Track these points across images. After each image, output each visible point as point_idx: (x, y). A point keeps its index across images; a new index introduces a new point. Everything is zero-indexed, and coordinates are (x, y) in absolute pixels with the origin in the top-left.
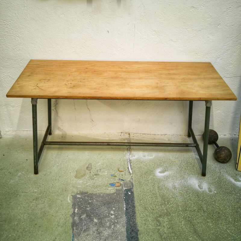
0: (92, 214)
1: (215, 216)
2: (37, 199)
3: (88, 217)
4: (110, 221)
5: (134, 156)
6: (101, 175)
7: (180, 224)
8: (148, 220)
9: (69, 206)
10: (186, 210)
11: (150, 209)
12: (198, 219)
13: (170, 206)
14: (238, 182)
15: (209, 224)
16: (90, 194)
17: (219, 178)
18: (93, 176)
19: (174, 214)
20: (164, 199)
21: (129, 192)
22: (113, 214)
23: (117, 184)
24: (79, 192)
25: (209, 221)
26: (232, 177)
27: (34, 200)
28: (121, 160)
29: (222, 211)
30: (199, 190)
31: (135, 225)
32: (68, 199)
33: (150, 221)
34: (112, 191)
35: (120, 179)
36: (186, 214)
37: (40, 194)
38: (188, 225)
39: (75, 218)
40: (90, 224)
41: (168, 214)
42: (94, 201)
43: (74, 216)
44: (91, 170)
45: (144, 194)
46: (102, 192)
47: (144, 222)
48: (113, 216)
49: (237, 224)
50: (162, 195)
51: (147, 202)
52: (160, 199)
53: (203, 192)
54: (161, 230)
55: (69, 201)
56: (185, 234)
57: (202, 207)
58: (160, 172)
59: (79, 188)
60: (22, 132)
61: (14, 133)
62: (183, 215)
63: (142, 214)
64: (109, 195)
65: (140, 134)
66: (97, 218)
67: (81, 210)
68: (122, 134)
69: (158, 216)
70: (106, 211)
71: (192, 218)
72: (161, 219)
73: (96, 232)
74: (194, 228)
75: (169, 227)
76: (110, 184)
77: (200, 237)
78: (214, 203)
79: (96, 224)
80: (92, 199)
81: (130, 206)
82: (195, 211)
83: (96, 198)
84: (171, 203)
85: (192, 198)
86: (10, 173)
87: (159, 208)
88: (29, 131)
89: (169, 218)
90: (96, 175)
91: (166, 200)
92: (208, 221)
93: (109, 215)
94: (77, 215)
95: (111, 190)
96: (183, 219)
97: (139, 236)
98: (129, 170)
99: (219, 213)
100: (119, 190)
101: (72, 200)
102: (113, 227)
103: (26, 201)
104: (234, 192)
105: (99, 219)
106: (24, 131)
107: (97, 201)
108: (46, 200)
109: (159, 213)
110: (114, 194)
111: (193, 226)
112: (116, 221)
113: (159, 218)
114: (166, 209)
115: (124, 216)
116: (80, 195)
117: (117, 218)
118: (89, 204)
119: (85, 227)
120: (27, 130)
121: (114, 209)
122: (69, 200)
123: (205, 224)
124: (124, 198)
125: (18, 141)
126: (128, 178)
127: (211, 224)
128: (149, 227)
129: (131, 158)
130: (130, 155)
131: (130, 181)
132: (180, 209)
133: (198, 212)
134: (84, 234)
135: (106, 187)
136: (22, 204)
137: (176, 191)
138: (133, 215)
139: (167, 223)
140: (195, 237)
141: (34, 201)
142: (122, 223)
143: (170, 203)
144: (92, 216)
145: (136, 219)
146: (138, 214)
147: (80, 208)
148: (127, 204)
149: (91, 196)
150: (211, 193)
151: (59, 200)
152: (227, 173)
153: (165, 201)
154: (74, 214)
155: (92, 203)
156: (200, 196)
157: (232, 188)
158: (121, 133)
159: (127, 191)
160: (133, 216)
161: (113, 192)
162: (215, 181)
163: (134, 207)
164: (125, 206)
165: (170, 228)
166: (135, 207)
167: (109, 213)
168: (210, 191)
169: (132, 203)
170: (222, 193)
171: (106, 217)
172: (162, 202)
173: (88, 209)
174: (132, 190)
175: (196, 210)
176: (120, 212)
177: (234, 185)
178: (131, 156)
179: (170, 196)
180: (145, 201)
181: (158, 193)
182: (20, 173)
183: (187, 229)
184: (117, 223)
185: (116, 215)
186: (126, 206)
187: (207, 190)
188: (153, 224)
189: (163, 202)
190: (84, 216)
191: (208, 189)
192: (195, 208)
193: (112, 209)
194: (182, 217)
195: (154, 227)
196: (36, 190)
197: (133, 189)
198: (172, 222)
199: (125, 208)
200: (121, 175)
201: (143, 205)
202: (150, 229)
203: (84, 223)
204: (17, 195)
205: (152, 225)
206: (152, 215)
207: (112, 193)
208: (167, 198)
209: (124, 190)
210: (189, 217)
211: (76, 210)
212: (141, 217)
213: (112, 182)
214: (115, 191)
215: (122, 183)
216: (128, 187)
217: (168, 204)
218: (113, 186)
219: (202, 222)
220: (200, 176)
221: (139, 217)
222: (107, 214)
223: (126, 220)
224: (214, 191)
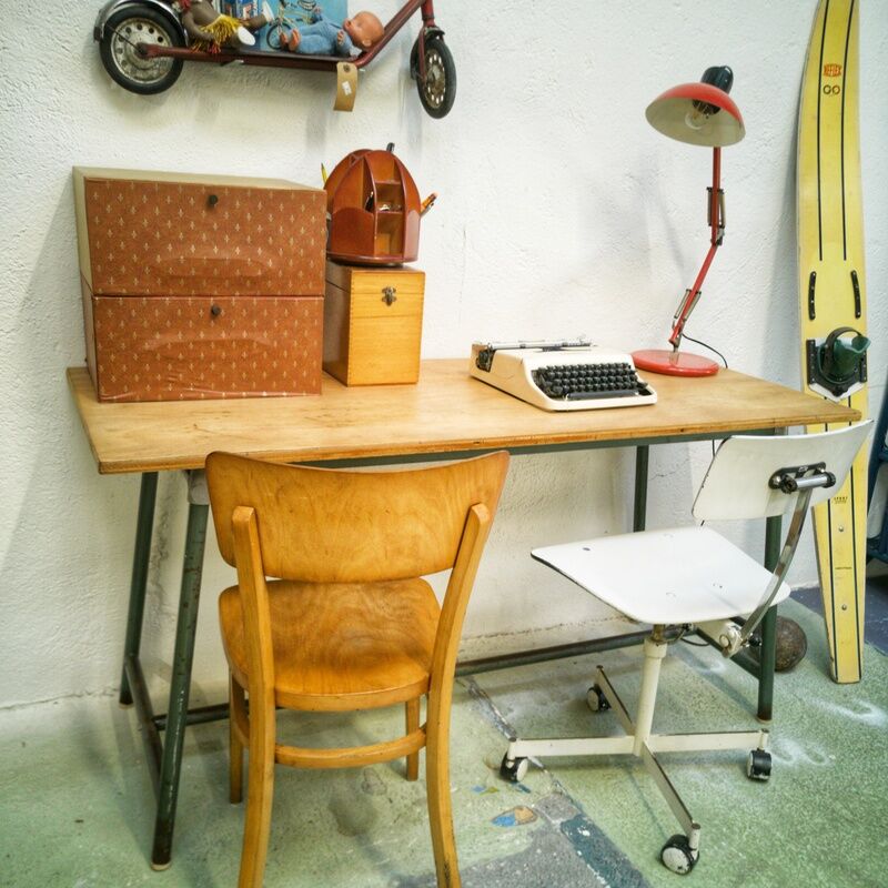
5: (511, 710)
10: (799, 835)
12: (851, 849)
13: (744, 838)
14: (865, 715)
17: (809, 716)
18: (411, 809)
19: (777, 859)
21: (583, 830)
23: (522, 815)
26: (839, 704)
28: (475, 733)
30: (785, 762)
34: (518, 842)
36: (809, 846)
38: (841, 878)
41: (757, 864)
44: (386, 791)
46: (485, 856)
53: (801, 766)
57: (834, 811)
62: (804, 852)
64: (515, 860)
65: (479, 637)
69: (734, 879)
71: (831, 851)
74: (865, 880)
76: (494, 822)
78: (854, 790)
81: (619, 875)
82: (824, 828)
84: (740, 829)
85: (786, 794)
87: (716, 852)
88: (22, 706)
89: (770, 873)
90: (418, 804)
91: (716, 822)
95: (514, 840)
96: (811, 865)
100: (543, 833)
104: (879, 745)
109: (731, 869)
110: (531, 850)
111: (857, 873)
114: (743, 851)
120: (8, 704)
124: (580, 853)
129: (504, 720)
130: (493, 709)
131: (555, 792)
133: (836, 827)
135: (485, 834)
143: (737, 830)
148: (606, 872)
150: (823, 764)
152: (818, 695)
156: (804, 781)
157: (865, 734)
159: (571, 827)
161: (526, 847)
162: (806, 728)
163: (636, 874)
164: (602, 880)
166: (640, 876)
168: (818, 759)
169: (618, 862)
170: (852, 755)
174: (585, 819)
175: (827, 826)
177: (862, 724)
178: (497, 712)
179: (721, 806)
182: (81, 882)
186: (606, 879)
187: (805, 758)
189: (714, 830)
191: (808, 754)
192: (819, 820)
194: (805, 857)
197: (583, 815)
207: (523, 849)
208: (717, 815)
209: (558, 826)
210: (824, 853)
213: (497, 812)
214: (532, 840)
215: (533, 806)
216: (564, 813)
217: (733, 832)
218: (511, 824)
219: (871, 854)
220: (755, 725)
224: (828, 756)
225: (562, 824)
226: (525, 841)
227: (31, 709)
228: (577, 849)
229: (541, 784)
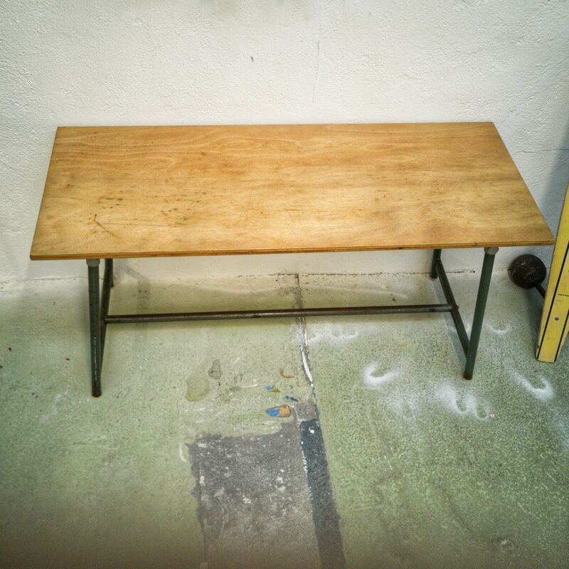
0: (237, 486)
1: (493, 472)
2: (110, 457)
3: (230, 495)
4: (278, 499)
5: (314, 336)
6: (245, 390)
7: (422, 495)
8: (357, 493)
9: (184, 470)
10: (433, 463)
11: (358, 466)
12: (458, 481)
13: (400, 456)
14: (539, 390)
16: (226, 438)
17: (499, 382)
18: (227, 393)
19: (410, 475)
20: (387, 440)
21: (312, 429)
22: (282, 482)
23: (283, 411)
24: (201, 436)
25: (481, 486)
26: (526, 376)
27: (104, 460)
28: (286, 348)
29: (506, 459)
30: (460, 412)
31: (330, 504)
32: (179, 454)
33: (361, 493)
34: (273, 428)
35: (287, 397)
36: (434, 472)
37: (115, 446)
38: (439, 497)
39: (203, 498)
40: (236, 510)
41: (396, 475)
42: (238, 454)
43: (200, 493)
44: (219, 377)
45: (344, 430)
46: (252, 432)
47: (348, 498)
48: (282, 489)
49: (536, 488)
50: (381, 430)
51: (353, 450)
52: (377, 442)
53: (467, 417)
54: (384, 512)
55: (182, 458)
56: (433, 518)
57: (465, 453)
58: (375, 374)
59: (200, 424)
60: (41, 281)
61: (21, 287)
62: (429, 475)
63: (344, 478)
64: (267, 438)
65: (323, 274)
66: (249, 495)
67: (212, 477)
68: (281, 277)
69: (376, 480)
70: (266, 476)
71: (445, 479)
72: (383, 488)
73: (251, 526)
74: (451, 503)
75: (400, 504)
76: (267, 412)
77: (463, 523)
78: (489, 442)
79: (249, 509)
80: (233, 452)
81: (316, 462)
82: (451, 463)
83: (240, 449)
84: (401, 450)
85: (444, 434)
86: (35, 396)
87: (377, 462)
88: (58, 279)
89: (399, 482)
90: (233, 389)
91: (390, 442)
92: (479, 484)
93: (273, 487)
94: (205, 491)
95: (271, 426)
96: (427, 484)
97: (341, 528)
98: (305, 372)
99: (501, 465)
100: (289, 425)
101: (188, 455)
102: (284, 512)
104: (530, 414)
105: (253, 497)
106: (44, 279)
107: (244, 455)
108: (132, 459)
109: (379, 474)
110: (277, 435)
111: (450, 498)
112: (290, 499)
113: (378, 486)
114: (393, 465)
115: (307, 485)
116: (204, 442)
117: (291, 493)
118: (228, 462)
119: (227, 516)
120: (52, 277)
121: (283, 471)
122: (183, 455)
123: (474, 492)
124: (302, 443)
125: (36, 308)
126: (304, 393)
127: (485, 492)
128: (360, 507)
129: (306, 342)
130: (304, 333)
131: (310, 401)
133: (459, 464)
134: (226, 532)
135: (258, 418)
136: (79, 472)
137: (411, 418)
138: (324, 482)
139: (396, 494)
140: (454, 522)
141: (106, 464)
142: (303, 501)
143: (399, 450)
144: (238, 492)
145: (331, 491)
146: (334, 478)
147: (209, 475)
148: (310, 457)
149: (229, 443)
150: (483, 419)
151: (161, 457)
152: (517, 366)
153: (389, 444)
154: (198, 490)
155: (233, 460)
156: (462, 428)
157: (527, 404)
158: (279, 274)
159: (307, 425)
160: (324, 484)
161: (276, 431)
162: (491, 390)
163: (324, 463)
164: (305, 462)
165: (402, 506)
166: (327, 465)
167: (274, 482)
168: (482, 415)
169: (319, 454)
170: (506, 418)
171: (268, 490)
172: (383, 447)
173: (227, 475)
174: (317, 422)
175: (454, 462)
176: (296, 478)
177: (531, 396)
178: (305, 335)
179: (400, 433)
180: (347, 447)
181: (373, 426)
182: (59, 396)
183: (437, 505)
184: (294, 503)
185: (289, 485)
186: (308, 462)
187: (475, 412)
188: (368, 500)
189: (385, 447)
190: (220, 492)
191: (478, 409)
192: (452, 457)
193: (278, 472)
194: (427, 479)
195: (370, 507)
196: (104, 437)
197: (317, 419)
198: (407, 492)
199: (306, 467)
200: (289, 388)
201: (343, 456)
202: (361, 511)
203: (223, 507)
204: (64, 451)
205: (365, 503)
206: (363, 479)
207: (273, 432)
208: (393, 438)
209: (300, 423)
210: (440, 479)
211: (202, 478)
212: (342, 487)
213: (272, 406)
214: (281, 428)
215: (293, 407)
216: (307, 415)
217: (395, 451)
218: (275, 415)
219: (467, 488)
220: (460, 377)
221: (338, 486)
222: (270, 485)
223: (310, 495)
224: (490, 414)
225: (303, 423)
226: (277, 428)
227: (62, 282)
228: (302, 440)
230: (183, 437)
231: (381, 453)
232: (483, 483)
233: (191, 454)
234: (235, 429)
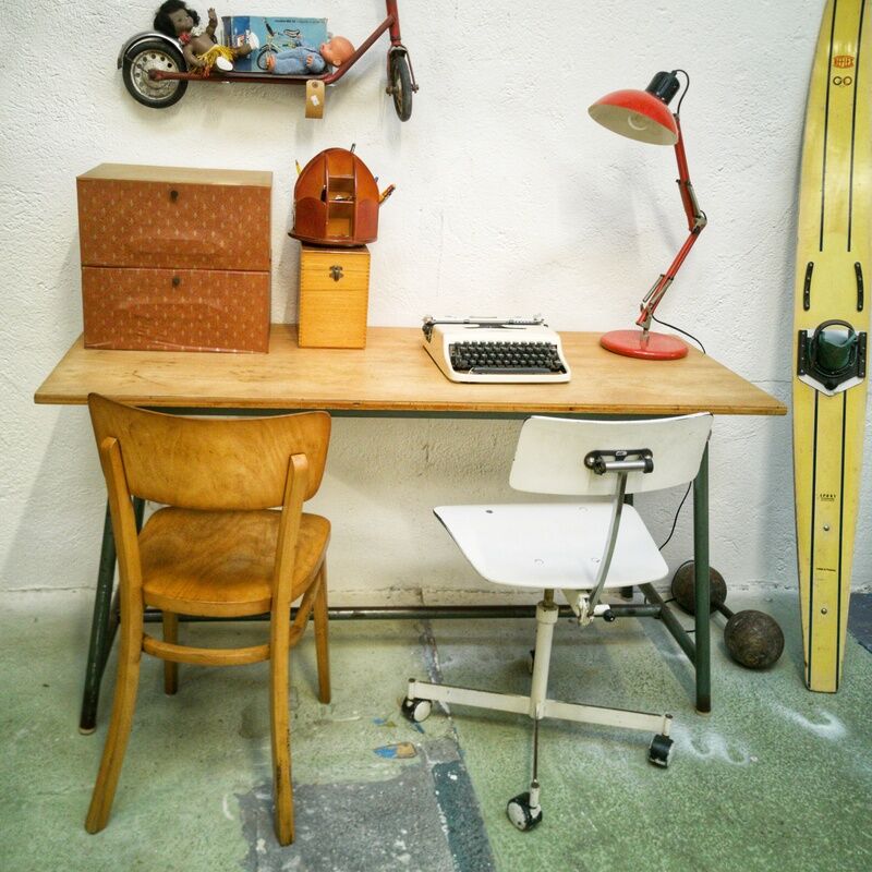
0: (324, 853)
1: (771, 832)
3: (311, 867)
5: (450, 660)
6: (339, 724)
7: (655, 867)
8: (540, 863)
9: (229, 831)
10: (667, 821)
12: (714, 846)
13: (608, 813)
14: (820, 726)
15: (755, 859)
16: (306, 786)
17: (756, 717)
18: (309, 727)
19: (628, 838)
20: (582, 790)
21: (452, 774)
22: (404, 848)
23: (404, 750)
24: (261, 783)
25: (755, 851)
26: (797, 709)
29: (790, 815)
30: (699, 754)
32: (222, 808)
33: (546, 864)
34: (386, 772)
36: (669, 835)
39: (261, 871)
41: (605, 838)
42: (326, 809)
43: (257, 864)
44: (297, 708)
46: (348, 777)
48: (405, 858)
49: (850, 852)
50: (571, 777)
52: (566, 793)
53: (713, 761)
55: (228, 815)
57: (719, 808)
60: (19, 594)
62: (661, 838)
64: (375, 787)
65: (459, 591)
66: (345, 867)
68: (395, 593)
69: (571, 845)
70: (375, 840)
71: (691, 843)
72: (585, 856)
76: (376, 751)
78: (756, 793)
80: (317, 805)
81: (462, 818)
82: (697, 822)
83: (329, 801)
84: (609, 804)
85: (679, 783)
87: (570, 820)
88: (48, 590)
89: (613, 850)
90: (318, 723)
91: (589, 794)
92: (751, 849)
93: (388, 854)
94: (266, 862)
95: (384, 770)
96: (661, 851)
99: (782, 823)
100: (413, 768)
101: (238, 810)
103: (55, 822)
104: (815, 757)
106: (25, 591)
107: (337, 809)
109: (575, 837)
110: (395, 781)
113: (577, 854)
114: (597, 825)
115: (448, 852)
116: (265, 792)
117: (421, 863)
118: (308, 819)
120: (37, 587)
121: (405, 832)
122: (228, 810)
123: (743, 860)
124: (437, 793)
127: (762, 861)
129: (438, 667)
130: (433, 655)
131: (447, 737)
132: (647, 821)
133: (710, 824)
135: (362, 759)
136: (42, 833)
137: (618, 762)
138: (478, 848)
139: (610, 866)
143: (605, 805)
144: (325, 862)
145: (492, 862)
146: (496, 842)
148: (452, 813)
149: (310, 793)
150: (739, 763)
151: (190, 812)
152: (779, 698)
153: (587, 796)
154: (253, 860)
155: (318, 816)
156: (706, 775)
157: (806, 744)
158: (392, 589)
159: (443, 769)
160: (480, 851)
161: (391, 777)
162: (745, 726)
163: (478, 821)
164: (444, 820)
166: (482, 823)
167: (389, 849)
168: (737, 758)
169: (468, 808)
170: (778, 761)
171: (380, 860)
172: (577, 801)
173: (307, 837)
174: (461, 765)
175: (702, 820)
176: (429, 843)
177: (810, 734)
178: (436, 659)
179: (603, 781)
181: (557, 772)
182: (23, 731)
185: (417, 851)
186: (448, 819)
187: (725, 755)
189: (581, 800)
190: (293, 864)
191: (729, 751)
192: (699, 814)
193: (397, 834)
194: (659, 843)
197: (462, 761)
198: (627, 862)
199: (446, 826)
204: (20, 803)
206: (549, 844)
207: (387, 779)
208: (593, 787)
209: (432, 767)
210: (682, 843)
211: (261, 843)
212: (510, 855)
213: (384, 744)
214: (400, 773)
215: (419, 745)
216: (444, 757)
217: (599, 804)
218: (390, 756)
219: (731, 855)
220: (691, 713)
221: (504, 853)
222: (384, 852)
223: (456, 866)
224: (749, 756)
225: (437, 766)
226: (394, 773)
227: (54, 593)
228: (437, 789)
229: (437, 728)
230: (231, 785)
231: (574, 808)
232: (756, 847)
233: (243, 808)
234: (321, 774)
